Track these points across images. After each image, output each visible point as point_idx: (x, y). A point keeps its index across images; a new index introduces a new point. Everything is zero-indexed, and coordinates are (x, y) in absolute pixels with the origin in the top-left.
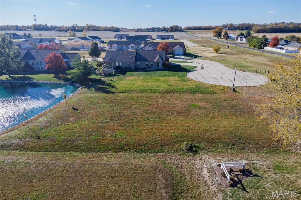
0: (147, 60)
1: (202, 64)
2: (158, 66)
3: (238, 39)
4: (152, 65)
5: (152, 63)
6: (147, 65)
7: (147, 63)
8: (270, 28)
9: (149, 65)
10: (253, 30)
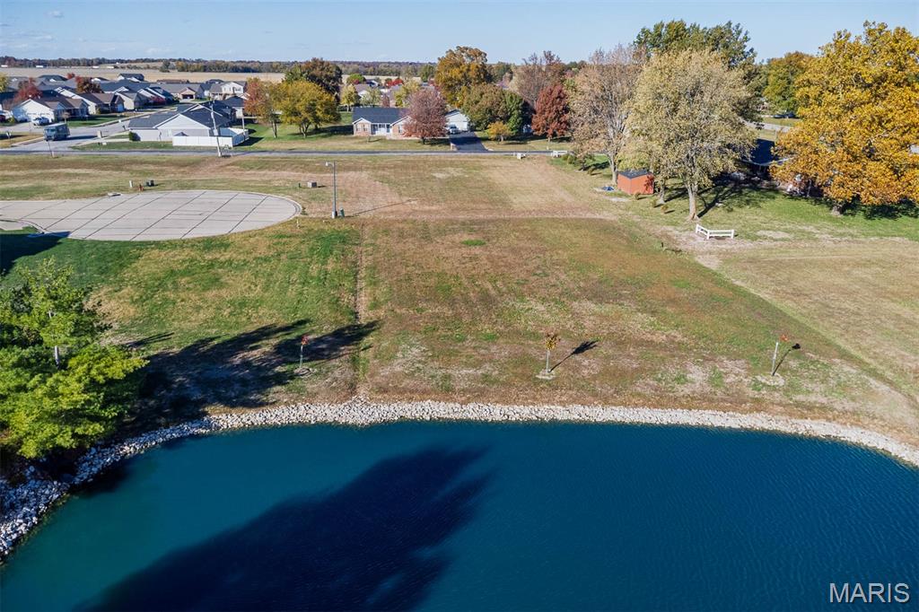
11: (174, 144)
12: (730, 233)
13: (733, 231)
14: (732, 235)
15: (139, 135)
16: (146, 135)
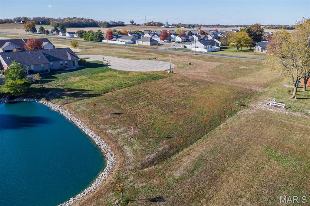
0: (60, 60)
1: (104, 58)
2: (74, 65)
3: (59, 34)
4: (67, 64)
5: (66, 62)
6: (62, 64)
7: (61, 62)
8: (67, 22)
9: (64, 65)
10: (51, 24)
11: (192, 50)
12: (283, 105)
13: (284, 104)
14: (284, 107)
15: (187, 47)
16: (188, 47)
